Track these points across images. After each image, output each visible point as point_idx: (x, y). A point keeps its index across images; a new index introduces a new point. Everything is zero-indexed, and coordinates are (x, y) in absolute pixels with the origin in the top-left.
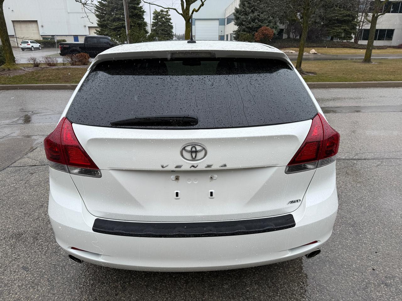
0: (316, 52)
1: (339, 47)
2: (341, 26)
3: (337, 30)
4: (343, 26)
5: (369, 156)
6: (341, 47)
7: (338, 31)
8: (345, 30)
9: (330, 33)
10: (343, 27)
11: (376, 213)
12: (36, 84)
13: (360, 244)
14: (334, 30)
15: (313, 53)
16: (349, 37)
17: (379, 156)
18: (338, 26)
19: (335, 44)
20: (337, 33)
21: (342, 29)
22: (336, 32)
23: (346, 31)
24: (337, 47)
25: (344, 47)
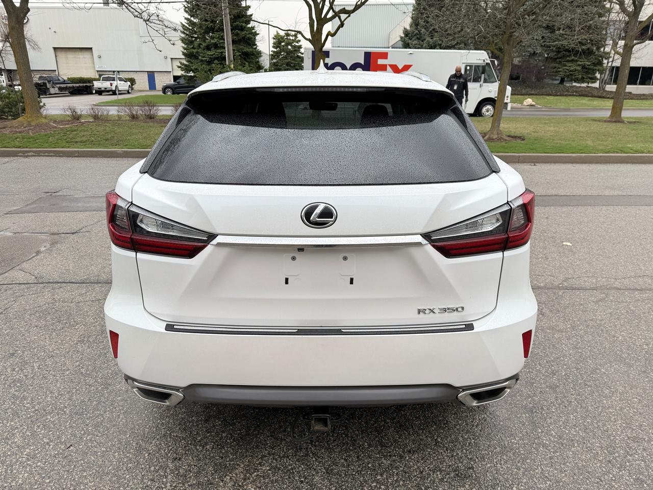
0: (534, 103)
1: (573, 95)
2: (577, 61)
3: (570, 67)
4: (580, 60)
5: (587, 284)
6: (577, 96)
7: (572, 69)
8: (584, 67)
9: (559, 72)
10: (581, 62)
11: (578, 388)
12: (69, 147)
13: (534, 446)
14: (565, 68)
15: (529, 104)
16: (591, 78)
17: (605, 284)
18: (572, 61)
19: (568, 91)
20: (571, 71)
21: (579, 65)
22: (567, 69)
23: (586, 69)
24: (570, 95)
25: (580, 96)
